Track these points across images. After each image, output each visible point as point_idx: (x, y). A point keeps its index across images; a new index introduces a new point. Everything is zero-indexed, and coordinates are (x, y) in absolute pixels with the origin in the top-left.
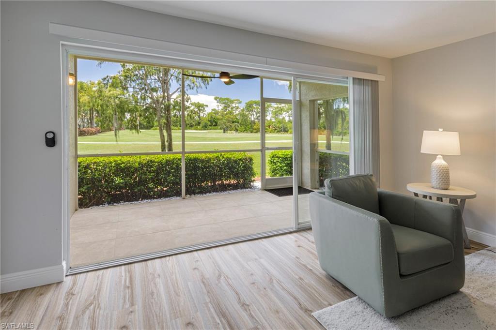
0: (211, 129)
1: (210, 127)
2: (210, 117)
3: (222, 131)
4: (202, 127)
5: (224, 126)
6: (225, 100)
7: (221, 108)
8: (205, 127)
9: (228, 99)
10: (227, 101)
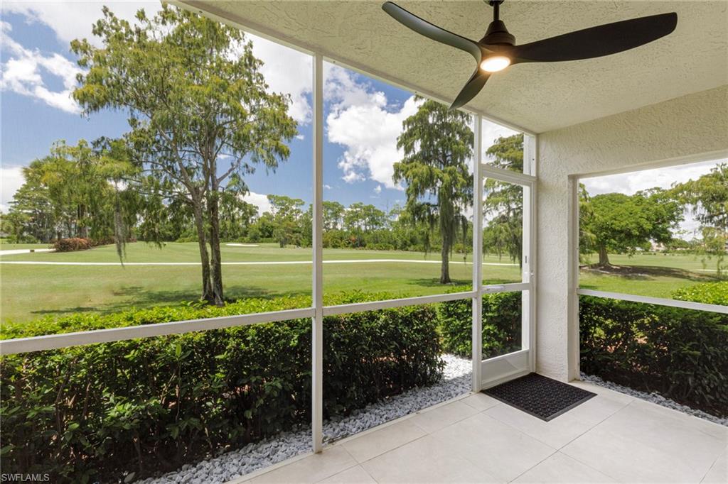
0: (262, 242)
1: (261, 239)
2: (261, 224)
3: (279, 244)
4: (250, 239)
5: (282, 238)
6: (282, 200)
7: (276, 210)
8: (255, 239)
9: (286, 199)
10: (284, 201)
